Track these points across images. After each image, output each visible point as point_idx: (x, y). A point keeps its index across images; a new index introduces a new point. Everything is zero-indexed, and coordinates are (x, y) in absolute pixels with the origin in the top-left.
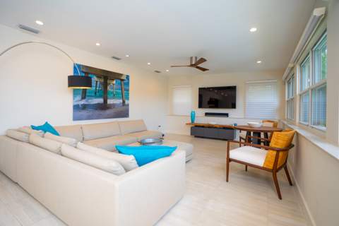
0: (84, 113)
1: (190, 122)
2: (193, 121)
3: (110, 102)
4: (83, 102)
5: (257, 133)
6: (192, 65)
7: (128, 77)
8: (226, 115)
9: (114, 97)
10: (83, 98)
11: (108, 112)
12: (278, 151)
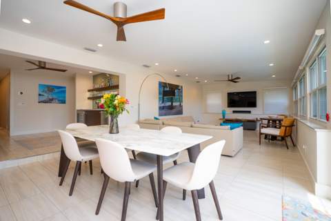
0: (163, 111)
1: (222, 117)
2: (224, 117)
3: (174, 104)
4: (163, 105)
5: (274, 121)
6: (229, 80)
7: (182, 87)
8: (249, 112)
9: (176, 101)
10: (163, 102)
11: (174, 111)
12: (286, 127)
